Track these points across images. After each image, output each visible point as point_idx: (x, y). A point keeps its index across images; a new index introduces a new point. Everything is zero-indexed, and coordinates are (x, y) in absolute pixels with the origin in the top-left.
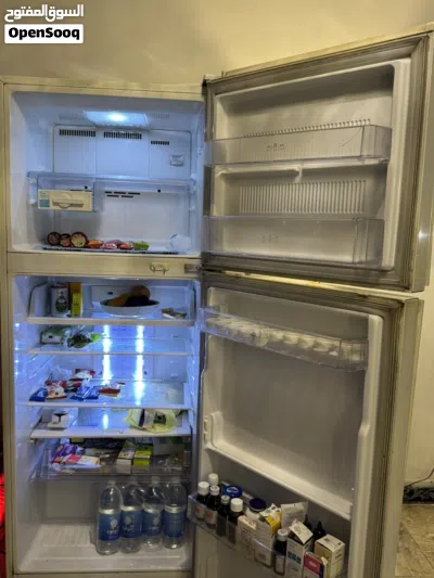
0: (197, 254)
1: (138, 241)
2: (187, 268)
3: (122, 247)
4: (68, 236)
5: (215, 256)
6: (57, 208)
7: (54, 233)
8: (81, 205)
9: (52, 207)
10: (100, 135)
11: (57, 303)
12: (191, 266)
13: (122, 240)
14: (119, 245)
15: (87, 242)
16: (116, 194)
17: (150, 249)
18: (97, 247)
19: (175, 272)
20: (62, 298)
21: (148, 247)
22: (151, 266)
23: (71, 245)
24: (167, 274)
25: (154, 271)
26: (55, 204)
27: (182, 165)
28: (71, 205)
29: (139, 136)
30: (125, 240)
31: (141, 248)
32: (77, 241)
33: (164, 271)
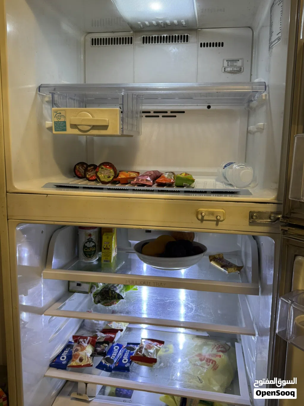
2: (253, 218)
4: (95, 167)
6: (76, 132)
7: (82, 164)
8: (105, 127)
9: (70, 131)
10: (138, 40)
11: (85, 247)
12: (260, 215)
14: (156, 178)
15: (116, 175)
16: (157, 114)
17: (196, 186)
20: (90, 240)
21: (193, 181)
22: (197, 213)
23: (97, 179)
24: (221, 226)
25: (202, 220)
26: (74, 126)
27: (240, 71)
28: (94, 127)
29: (185, 39)
31: (184, 184)
32: (105, 174)
33: (218, 221)
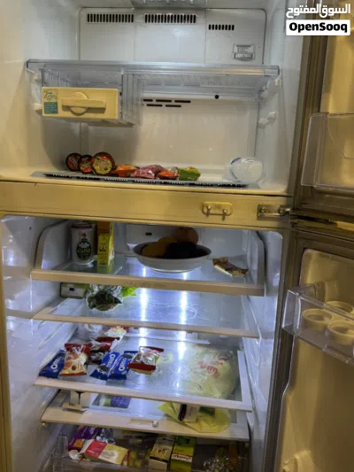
0: (281, 189)
1: (184, 166)
2: (261, 212)
3: (160, 176)
4: (90, 158)
5: (322, 193)
6: (68, 114)
7: (75, 155)
8: (102, 110)
9: (62, 113)
10: (139, 19)
11: (78, 248)
13: (164, 165)
14: (158, 172)
15: (114, 168)
16: (160, 102)
17: (202, 179)
18: (127, 174)
19: (242, 216)
21: (198, 175)
22: (203, 207)
23: (92, 172)
24: (229, 220)
25: (208, 214)
26: (66, 108)
28: (89, 110)
29: (192, 19)
30: (168, 166)
31: (189, 177)
32: (101, 166)
